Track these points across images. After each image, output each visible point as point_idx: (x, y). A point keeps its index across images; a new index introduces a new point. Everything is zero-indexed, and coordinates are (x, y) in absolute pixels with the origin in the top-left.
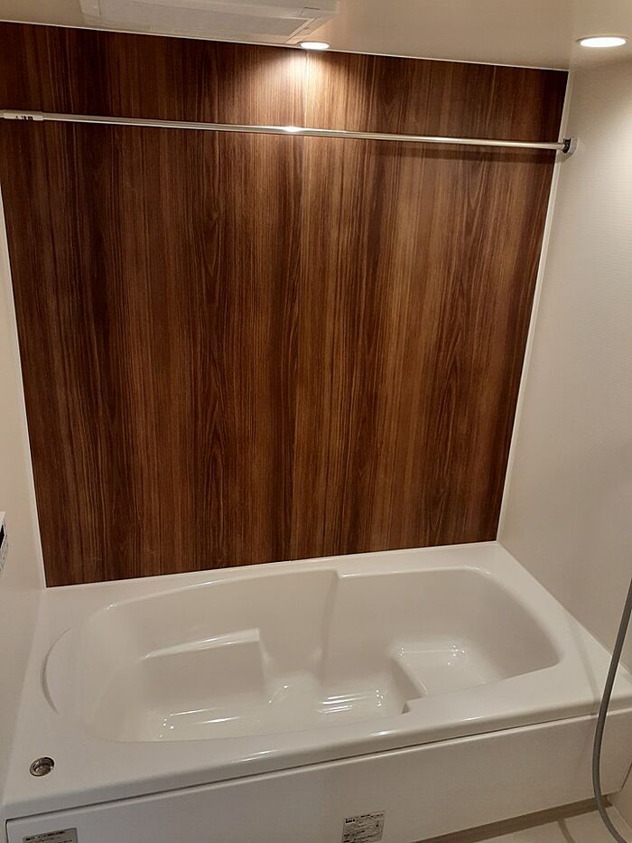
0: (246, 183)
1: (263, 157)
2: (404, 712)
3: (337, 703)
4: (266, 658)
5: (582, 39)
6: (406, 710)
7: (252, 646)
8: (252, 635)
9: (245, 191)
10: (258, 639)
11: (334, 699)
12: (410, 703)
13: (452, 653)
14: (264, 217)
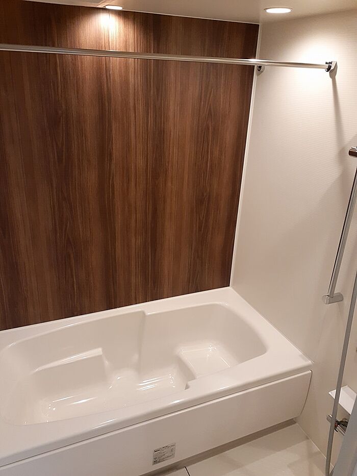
0: (78, 93)
1: (88, 76)
2: (186, 389)
3: (148, 385)
4: (107, 363)
5: (267, 9)
6: (187, 387)
7: (99, 358)
8: (98, 351)
9: (78, 97)
10: (101, 353)
11: (146, 382)
12: (190, 383)
13: (209, 350)
14: (90, 113)
